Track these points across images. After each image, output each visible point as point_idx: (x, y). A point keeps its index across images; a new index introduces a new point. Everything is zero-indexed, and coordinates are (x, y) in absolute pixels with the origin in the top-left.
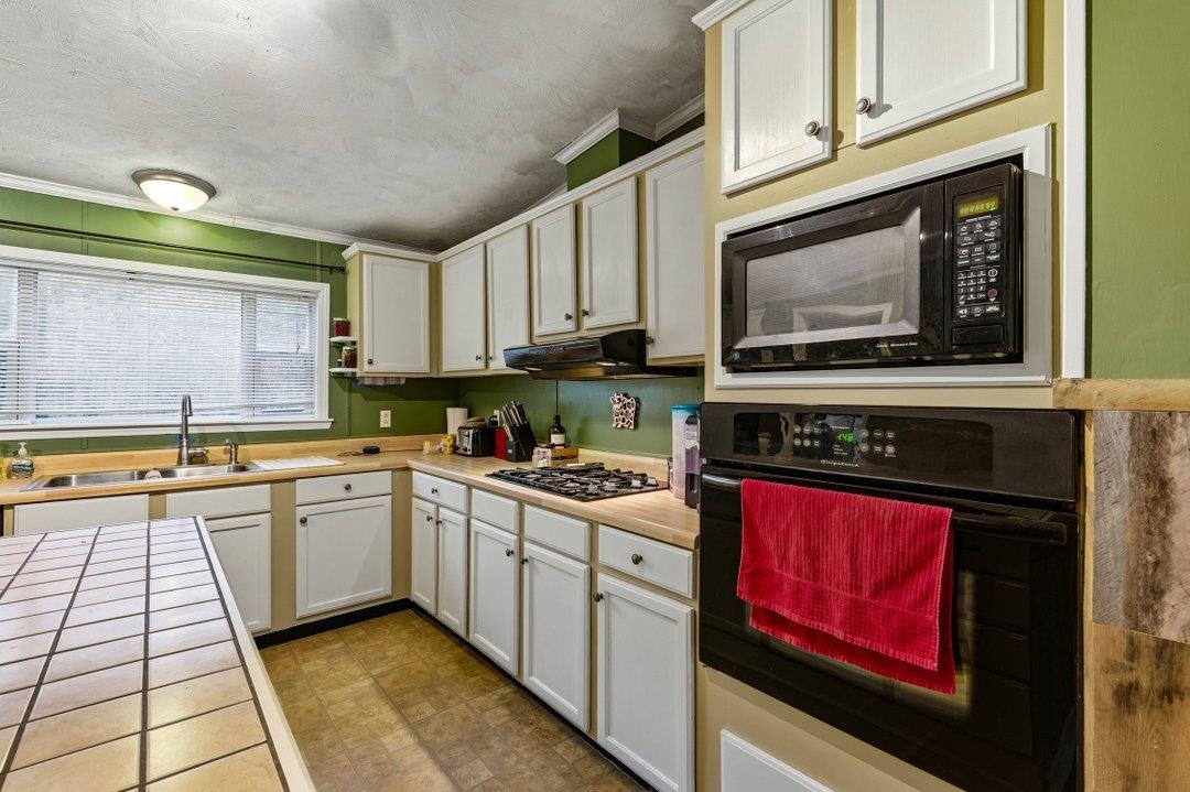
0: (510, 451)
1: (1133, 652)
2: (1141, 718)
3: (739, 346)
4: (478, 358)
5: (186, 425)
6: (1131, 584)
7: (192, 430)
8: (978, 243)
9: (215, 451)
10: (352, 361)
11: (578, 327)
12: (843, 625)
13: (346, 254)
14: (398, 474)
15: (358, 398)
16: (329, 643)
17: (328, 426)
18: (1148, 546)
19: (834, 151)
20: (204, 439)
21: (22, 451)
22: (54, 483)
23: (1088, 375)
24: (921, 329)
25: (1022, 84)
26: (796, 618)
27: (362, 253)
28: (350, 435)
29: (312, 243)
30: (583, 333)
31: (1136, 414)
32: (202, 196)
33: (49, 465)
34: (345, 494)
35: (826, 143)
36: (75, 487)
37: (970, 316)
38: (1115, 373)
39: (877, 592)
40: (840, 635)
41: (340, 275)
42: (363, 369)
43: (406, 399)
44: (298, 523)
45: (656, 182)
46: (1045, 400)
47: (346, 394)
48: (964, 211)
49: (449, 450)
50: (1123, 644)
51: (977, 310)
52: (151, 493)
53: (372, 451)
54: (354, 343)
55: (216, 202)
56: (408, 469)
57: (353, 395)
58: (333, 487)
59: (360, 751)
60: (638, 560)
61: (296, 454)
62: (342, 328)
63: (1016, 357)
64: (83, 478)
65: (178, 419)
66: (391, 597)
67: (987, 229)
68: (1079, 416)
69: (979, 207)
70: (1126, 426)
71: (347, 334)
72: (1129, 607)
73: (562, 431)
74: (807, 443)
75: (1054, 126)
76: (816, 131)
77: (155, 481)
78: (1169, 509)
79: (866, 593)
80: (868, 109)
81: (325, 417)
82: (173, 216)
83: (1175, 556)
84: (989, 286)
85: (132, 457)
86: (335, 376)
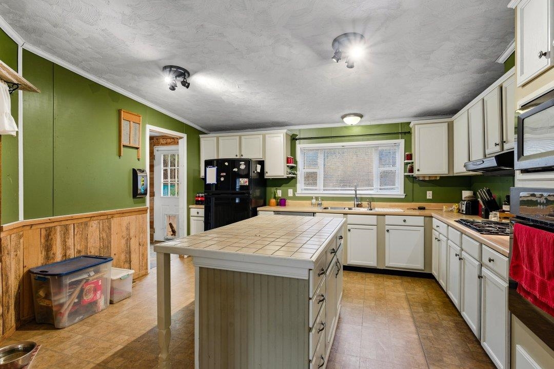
0: (483, 213)
5: (356, 194)
7: (358, 196)
9: (365, 203)
10: (411, 170)
11: (503, 149)
13: (411, 125)
14: (427, 219)
15: (416, 186)
16: (396, 279)
17: (404, 197)
20: (362, 199)
21: (320, 199)
22: (325, 208)
27: (416, 125)
28: (413, 201)
29: (398, 124)
30: (504, 151)
32: (359, 119)
33: (326, 204)
34: (403, 223)
35: (549, 59)
36: (329, 210)
41: (408, 135)
42: (416, 173)
43: (439, 186)
44: (386, 232)
47: (411, 184)
49: (455, 211)
52: (344, 214)
53: (421, 209)
54: (413, 163)
55: (363, 119)
56: (432, 217)
57: (415, 185)
58: (399, 220)
59: (391, 309)
61: (391, 207)
62: (409, 157)
64: (331, 208)
65: (354, 192)
66: (423, 270)
71: (411, 159)
77: (347, 210)
81: (402, 193)
82: (352, 126)
85: (343, 203)
86: (406, 177)
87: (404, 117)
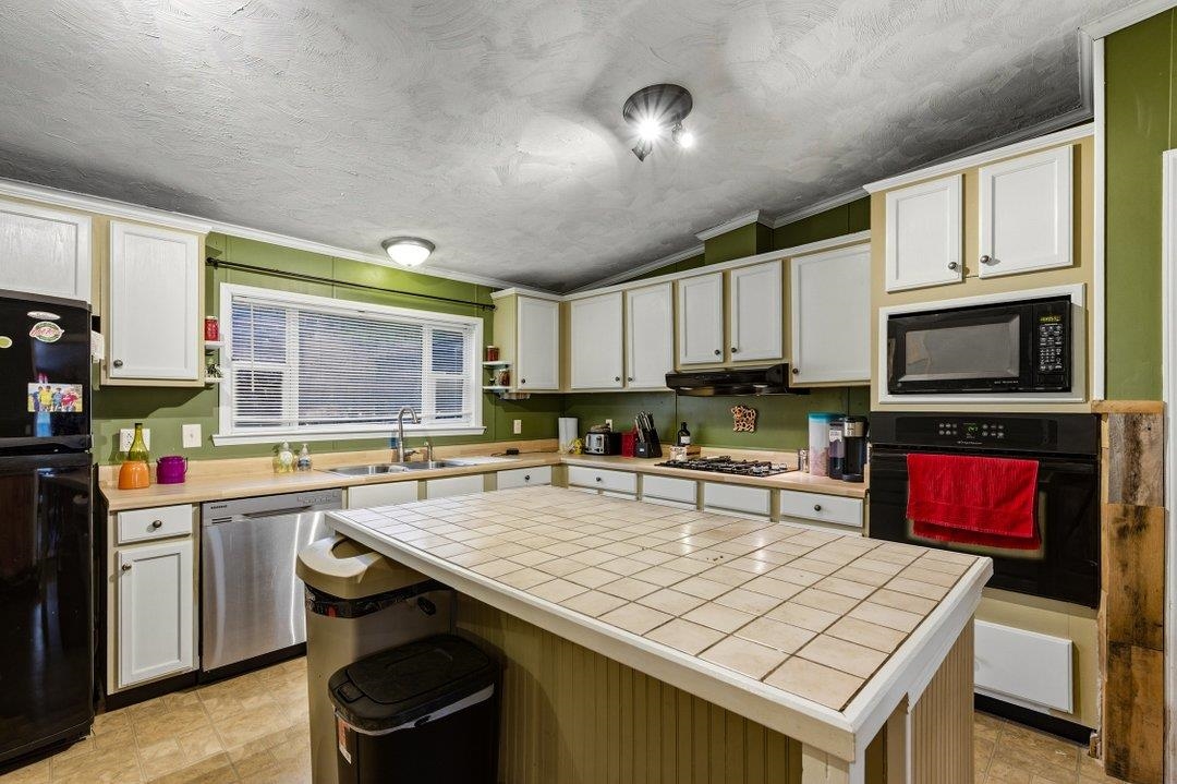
0: (642, 450)
1: (1126, 513)
2: (1129, 541)
3: (902, 379)
4: (618, 379)
5: (401, 431)
6: (1125, 484)
8: (1050, 336)
10: (507, 380)
11: (725, 360)
12: (977, 524)
13: (497, 295)
14: (558, 468)
15: (500, 409)
17: (481, 432)
18: (1132, 469)
19: (964, 278)
21: (303, 450)
23: (1105, 398)
24: (1020, 373)
25: (1071, 263)
26: (947, 524)
27: (517, 295)
28: (495, 440)
30: (729, 365)
31: (1127, 415)
35: (959, 274)
37: (1047, 369)
38: (1119, 398)
39: (998, 504)
40: (976, 529)
41: (490, 312)
42: (515, 387)
43: (532, 411)
45: (800, 267)
46: (1086, 409)
47: (493, 407)
48: (1043, 319)
49: (579, 451)
50: (1121, 509)
51: (1050, 367)
52: (420, 480)
53: (512, 453)
54: (507, 366)
56: (561, 464)
57: (498, 407)
60: (818, 508)
61: (464, 454)
62: (492, 354)
63: (1068, 389)
67: (1055, 330)
68: (1098, 417)
69: (1050, 319)
70: (1122, 420)
71: (499, 359)
72: (1124, 494)
73: (688, 434)
74: (948, 433)
75: (1086, 285)
76: (954, 266)
78: (1140, 453)
79: (991, 506)
80: (987, 260)
81: (480, 425)
83: (1142, 472)
84: (1056, 356)
86: (487, 393)
87: (483, 275)
